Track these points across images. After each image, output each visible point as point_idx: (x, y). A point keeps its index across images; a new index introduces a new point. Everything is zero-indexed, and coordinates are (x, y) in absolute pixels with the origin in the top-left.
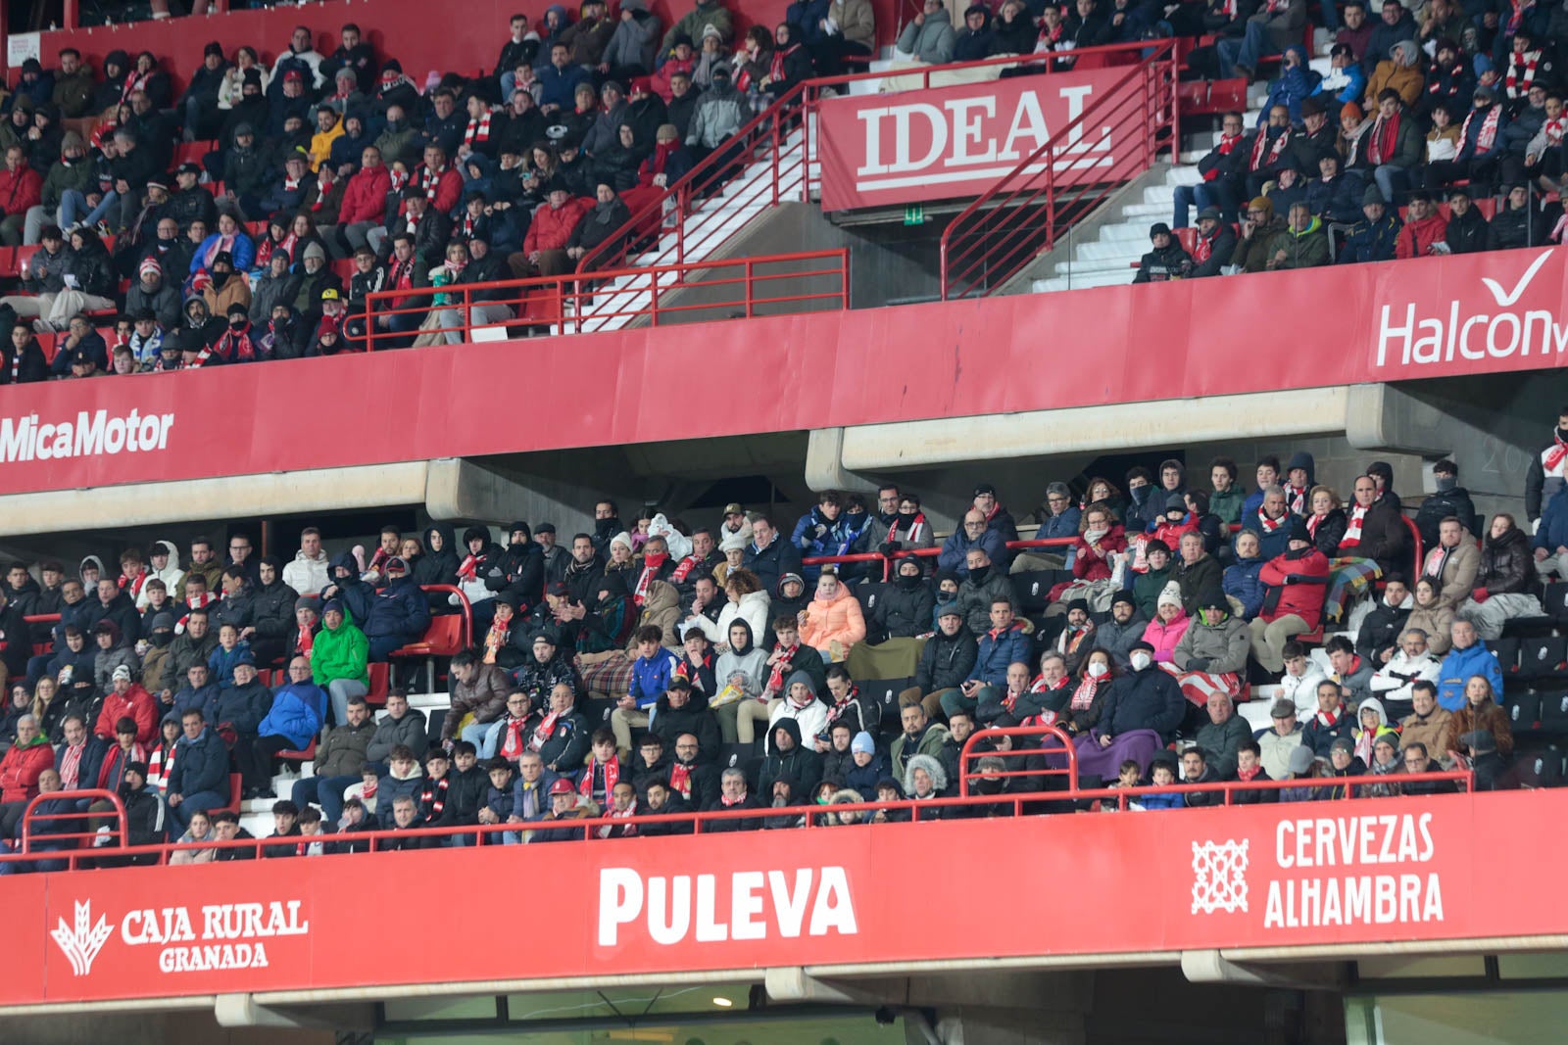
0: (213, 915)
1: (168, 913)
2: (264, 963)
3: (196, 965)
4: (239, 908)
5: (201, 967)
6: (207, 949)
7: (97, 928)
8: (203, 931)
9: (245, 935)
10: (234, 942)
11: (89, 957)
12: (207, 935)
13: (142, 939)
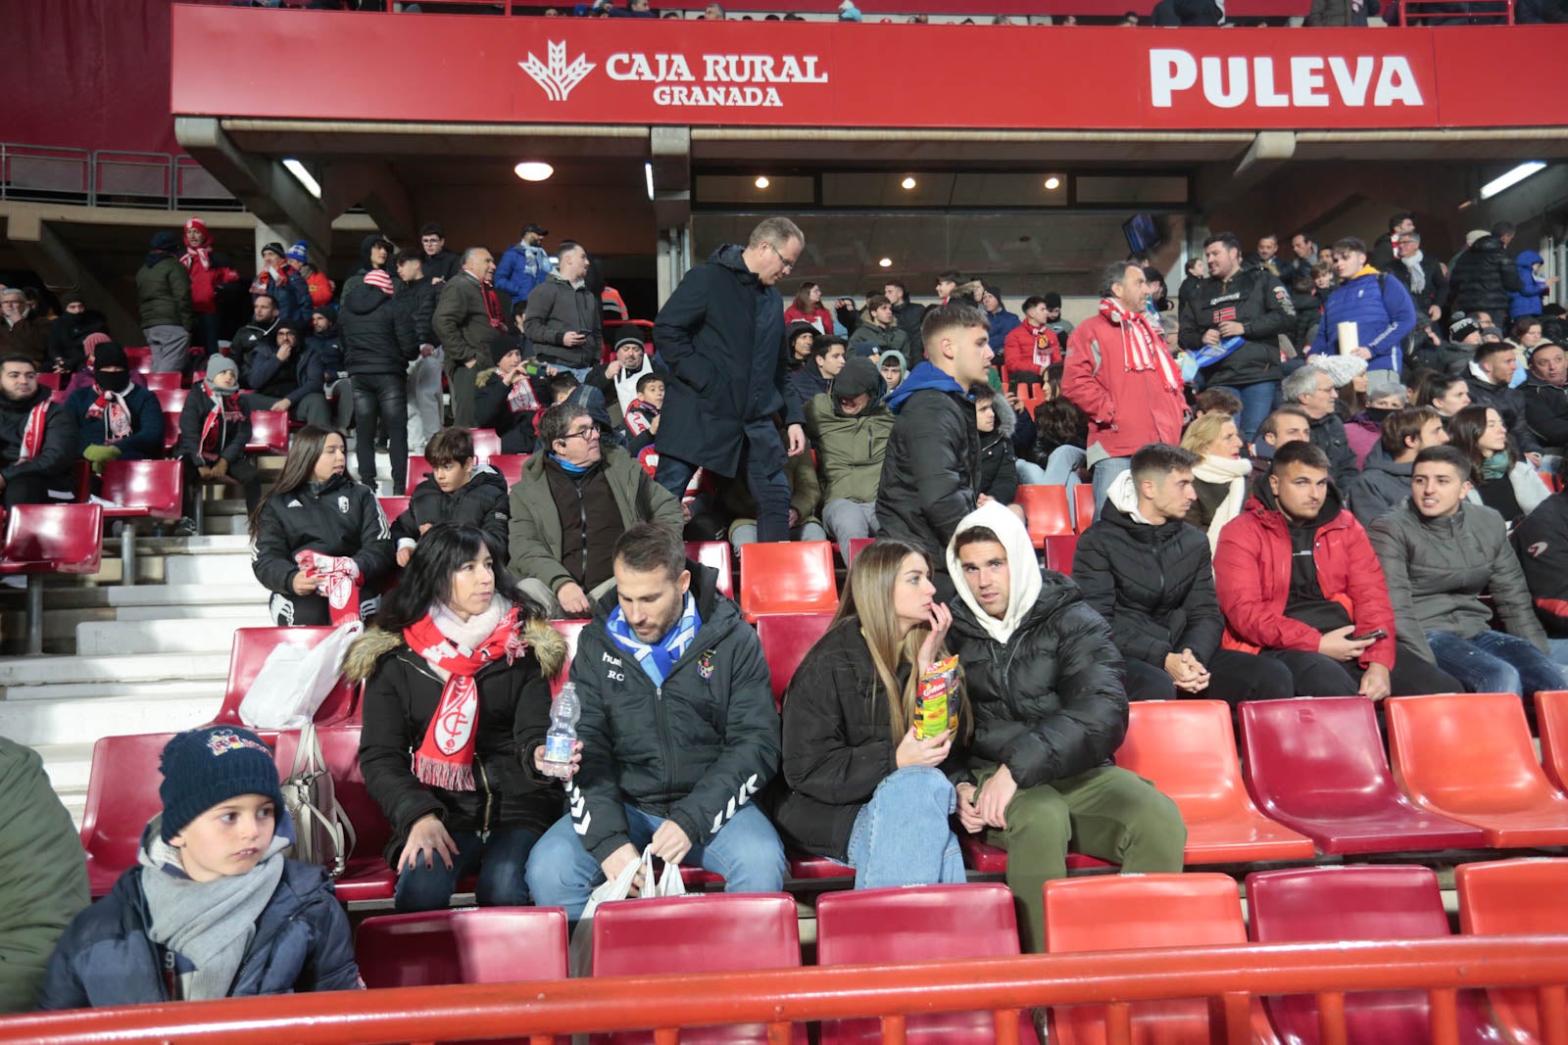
0: (716, 63)
1: (662, 59)
2: (778, 103)
3: (697, 101)
4: (746, 59)
5: (702, 102)
6: (710, 90)
7: (575, 64)
8: (705, 74)
9: (754, 80)
10: (741, 86)
11: (566, 87)
12: (710, 77)
13: (632, 76)
